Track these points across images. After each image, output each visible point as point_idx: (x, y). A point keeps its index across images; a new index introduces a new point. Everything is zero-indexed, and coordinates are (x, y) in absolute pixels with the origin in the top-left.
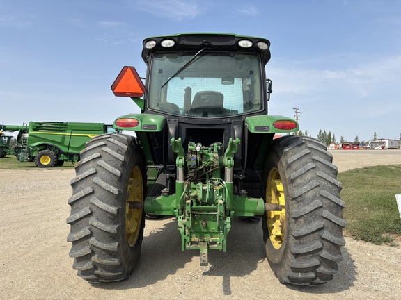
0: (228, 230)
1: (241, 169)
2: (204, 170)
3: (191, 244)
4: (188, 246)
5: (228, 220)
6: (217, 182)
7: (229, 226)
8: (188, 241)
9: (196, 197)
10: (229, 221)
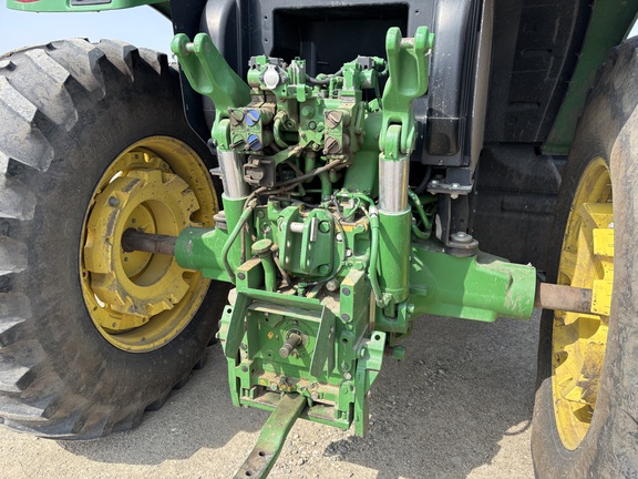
0: (373, 376)
1: (455, 160)
2: (310, 163)
3: (256, 396)
4: (247, 399)
5: (376, 344)
6: (349, 207)
7: (375, 361)
8: (245, 384)
9: (270, 254)
10: (380, 345)
